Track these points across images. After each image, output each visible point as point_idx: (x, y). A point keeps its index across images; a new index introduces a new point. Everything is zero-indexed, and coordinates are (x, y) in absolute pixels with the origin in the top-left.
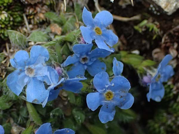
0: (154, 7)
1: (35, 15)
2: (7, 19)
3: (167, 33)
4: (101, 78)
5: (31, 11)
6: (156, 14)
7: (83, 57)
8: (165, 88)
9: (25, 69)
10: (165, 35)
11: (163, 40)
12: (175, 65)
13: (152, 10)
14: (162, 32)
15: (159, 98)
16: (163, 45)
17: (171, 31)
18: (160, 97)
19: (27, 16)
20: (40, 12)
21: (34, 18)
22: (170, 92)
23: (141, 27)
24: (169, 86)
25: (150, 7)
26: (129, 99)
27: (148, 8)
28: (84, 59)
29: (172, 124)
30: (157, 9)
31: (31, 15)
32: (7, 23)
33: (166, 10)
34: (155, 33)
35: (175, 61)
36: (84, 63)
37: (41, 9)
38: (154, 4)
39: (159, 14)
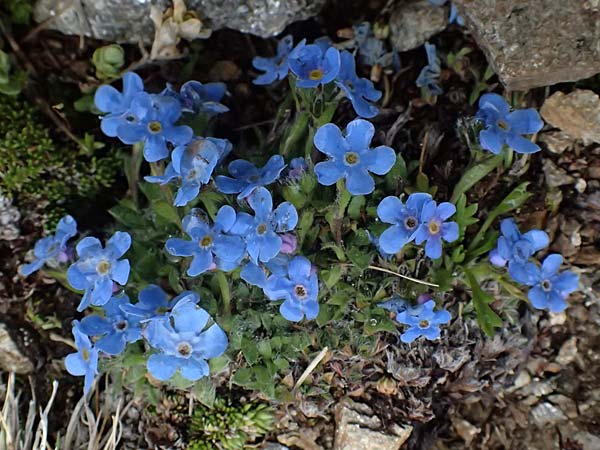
0: (23, 341)
1: (175, 409)
2: (208, 421)
3: (22, 299)
4: (100, 298)
5: (176, 416)
6: (26, 329)
7: (121, 331)
8: (55, 227)
9: (190, 355)
10: (26, 297)
11: (32, 292)
12: (30, 252)
13: (29, 339)
14: (27, 304)
15: (67, 221)
16: (33, 285)
17: (15, 298)
18: (64, 221)
19: (187, 412)
20: (166, 408)
21: (179, 405)
22: (52, 219)
23: (52, 322)
24: (49, 229)
25: (30, 344)
26: (83, 250)
27: (34, 342)
28: (122, 326)
29: (75, 171)
30: (19, 338)
31: (179, 411)
32: (212, 417)
33: (5, 332)
34: (35, 308)
35: (26, 259)
36: (126, 322)
37: (164, 411)
38: (20, 345)
39: (22, 330)
